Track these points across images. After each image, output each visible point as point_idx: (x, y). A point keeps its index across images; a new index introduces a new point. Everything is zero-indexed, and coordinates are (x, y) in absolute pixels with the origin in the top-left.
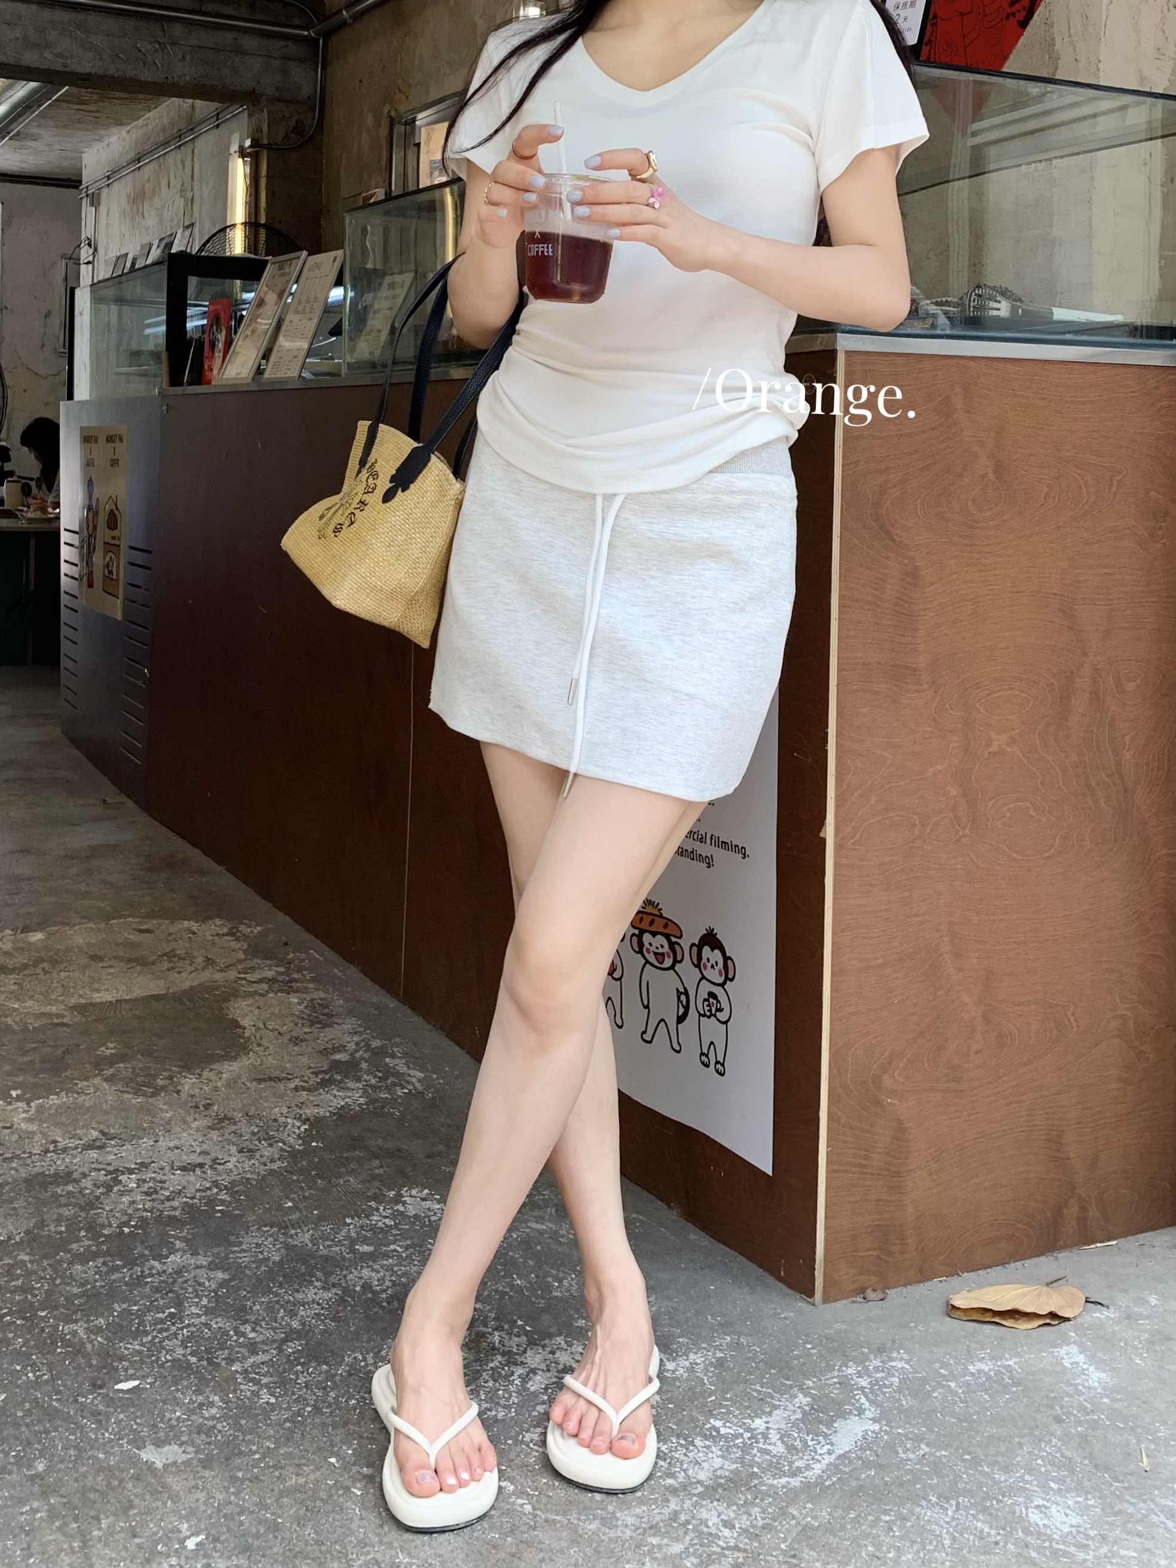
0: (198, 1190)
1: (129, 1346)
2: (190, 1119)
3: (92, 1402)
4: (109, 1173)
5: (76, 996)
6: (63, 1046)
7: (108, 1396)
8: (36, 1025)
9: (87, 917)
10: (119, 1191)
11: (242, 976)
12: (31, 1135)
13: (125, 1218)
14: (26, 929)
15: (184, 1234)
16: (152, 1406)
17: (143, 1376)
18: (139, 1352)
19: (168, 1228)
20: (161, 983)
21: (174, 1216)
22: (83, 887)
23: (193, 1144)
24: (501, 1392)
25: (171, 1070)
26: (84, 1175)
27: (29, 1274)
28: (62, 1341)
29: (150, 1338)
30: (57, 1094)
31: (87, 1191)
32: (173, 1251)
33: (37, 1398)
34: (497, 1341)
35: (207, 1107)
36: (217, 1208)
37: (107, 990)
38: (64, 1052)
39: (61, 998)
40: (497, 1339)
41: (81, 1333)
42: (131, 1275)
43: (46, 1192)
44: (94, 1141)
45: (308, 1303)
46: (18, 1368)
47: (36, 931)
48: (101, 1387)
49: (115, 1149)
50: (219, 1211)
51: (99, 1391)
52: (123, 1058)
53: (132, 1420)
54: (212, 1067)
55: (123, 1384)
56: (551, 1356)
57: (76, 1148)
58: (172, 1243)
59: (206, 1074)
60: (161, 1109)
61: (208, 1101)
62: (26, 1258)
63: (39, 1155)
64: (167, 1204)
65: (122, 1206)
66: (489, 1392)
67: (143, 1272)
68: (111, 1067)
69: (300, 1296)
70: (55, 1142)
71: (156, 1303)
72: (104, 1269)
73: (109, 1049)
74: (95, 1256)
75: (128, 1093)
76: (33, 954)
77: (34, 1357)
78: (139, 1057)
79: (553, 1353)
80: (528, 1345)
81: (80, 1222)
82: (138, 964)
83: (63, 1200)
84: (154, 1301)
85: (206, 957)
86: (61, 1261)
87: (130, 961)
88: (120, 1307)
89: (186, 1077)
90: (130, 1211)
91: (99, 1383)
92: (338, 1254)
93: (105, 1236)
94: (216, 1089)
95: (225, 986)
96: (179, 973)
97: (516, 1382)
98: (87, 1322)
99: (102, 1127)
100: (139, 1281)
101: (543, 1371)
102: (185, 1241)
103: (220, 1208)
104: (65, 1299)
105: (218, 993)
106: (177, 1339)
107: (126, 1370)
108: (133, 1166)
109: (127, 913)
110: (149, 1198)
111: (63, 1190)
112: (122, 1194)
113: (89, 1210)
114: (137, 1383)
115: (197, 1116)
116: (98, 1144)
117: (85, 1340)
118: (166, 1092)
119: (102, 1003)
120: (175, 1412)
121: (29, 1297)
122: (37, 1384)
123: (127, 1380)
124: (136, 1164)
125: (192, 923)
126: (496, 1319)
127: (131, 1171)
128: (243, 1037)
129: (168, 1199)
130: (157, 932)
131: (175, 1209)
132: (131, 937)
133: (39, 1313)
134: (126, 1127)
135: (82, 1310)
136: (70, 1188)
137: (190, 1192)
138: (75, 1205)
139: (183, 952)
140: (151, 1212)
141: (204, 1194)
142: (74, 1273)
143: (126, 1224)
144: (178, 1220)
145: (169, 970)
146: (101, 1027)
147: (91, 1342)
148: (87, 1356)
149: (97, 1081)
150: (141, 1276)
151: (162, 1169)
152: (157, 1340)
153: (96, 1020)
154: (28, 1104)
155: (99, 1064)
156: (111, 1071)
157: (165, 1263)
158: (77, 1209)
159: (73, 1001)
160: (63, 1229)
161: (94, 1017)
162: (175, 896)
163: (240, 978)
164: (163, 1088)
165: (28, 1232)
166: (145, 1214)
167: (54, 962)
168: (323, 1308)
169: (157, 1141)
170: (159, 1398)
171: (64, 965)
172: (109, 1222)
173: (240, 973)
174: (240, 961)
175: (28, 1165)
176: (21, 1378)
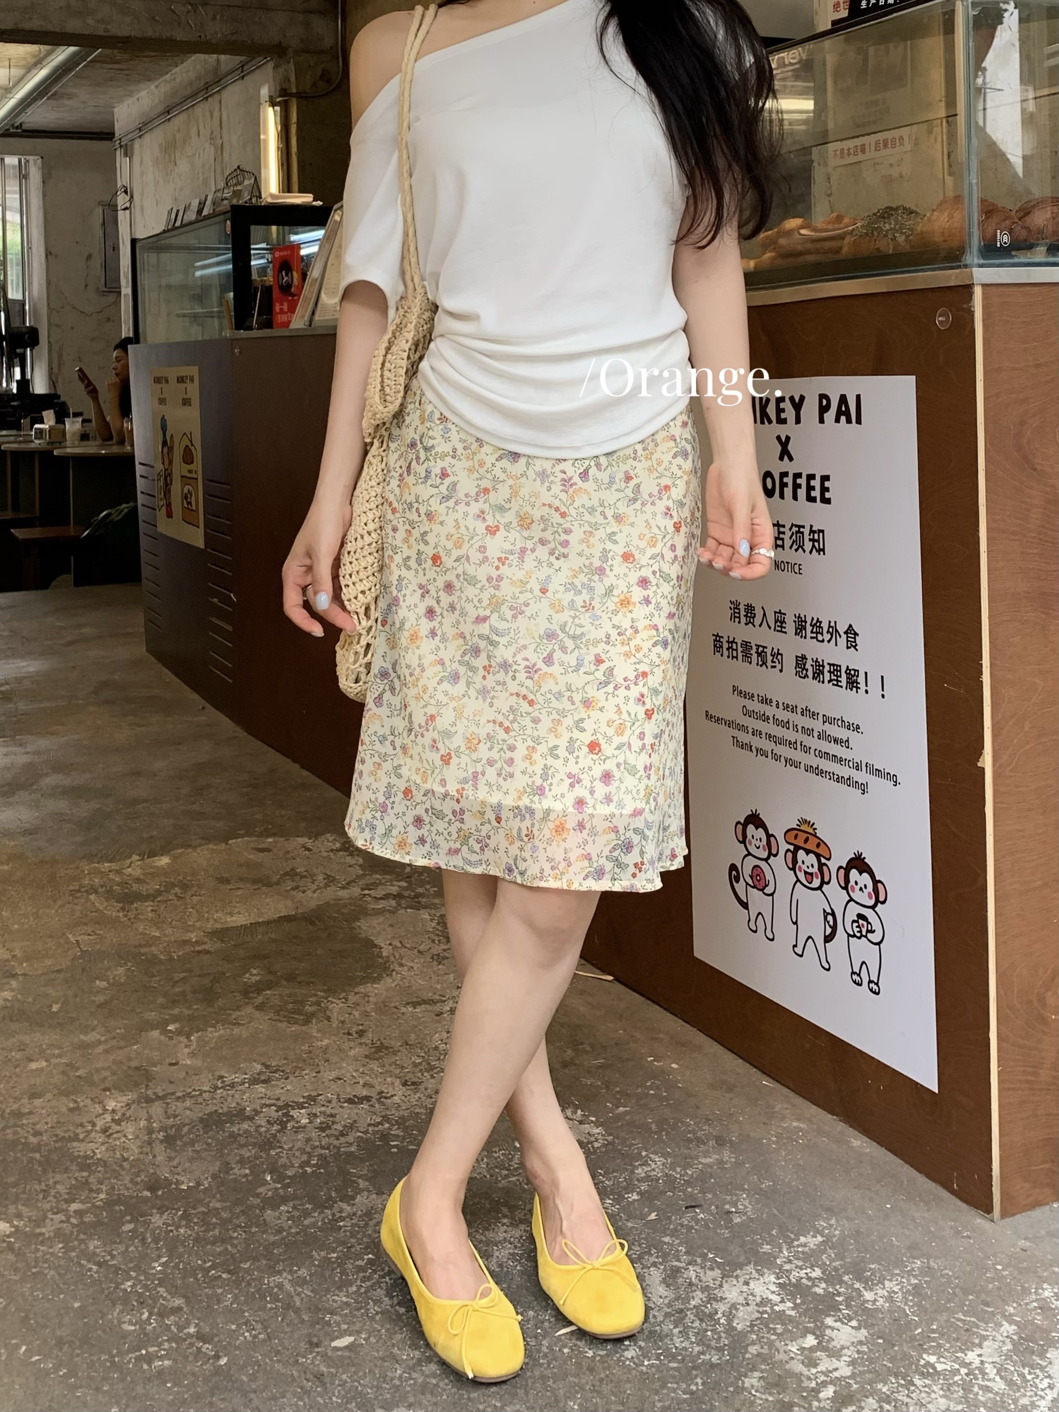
0: (370, 1125)
1: (336, 1298)
2: (345, 1046)
3: (313, 1363)
4: (279, 1109)
5: (212, 921)
6: (209, 974)
7: (326, 1355)
8: (180, 953)
9: (208, 839)
10: (293, 1127)
11: (367, 892)
12: (197, 1072)
13: (305, 1158)
14: (152, 854)
15: (365, 1172)
16: (372, 1364)
17: (357, 1331)
18: (347, 1304)
19: (348, 1166)
20: (289, 903)
21: (352, 1152)
22: (196, 807)
23: (354, 1074)
24: (709, 1333)
25: (316, 995)
26: (257, 1112)
27: (224, 1222)
28: (270, 1295)
29: (354, 1289)
30: (213, 1026)
31: (263, 1129)
32: (361, 1191)
33: (257, 1361)
34: (694, 1277)
35: (361, 1033)
36: (392, 1143)
37: (239, 913)
38: (211, 981)
39: (198, 924)
40: (692, 1274)
41: (288, 1286)
42: (323, 1220)
43: (224, 1132)
44: (258, 1074)
45: (500, 1242)
46: (234, 1327)
47: (162, 855)
48: (317, 1345)
49: (279, 1083)
50: (394, 1146)
51: (316, 1350)
52: (270, 985)
53: (356, 1381)
54: (356, 990)
55: (338, 1341)
56: (745, 1287)
57: (244, 1083)
58: (355, 1182)
59: (352, 998)
60: (316, 1037)
61: (360, 1027)
62: (218, 1205)
63: (209, 1092)
64: (343, 1140)
65: (299, 1145)
66: (698, 1333)
67: (334, 1215)
68: (259, 994)
69: (490, 1235)
70: (221, 1077)
71: (353, 1250)
72: (297, 1213)
73: (254, 976)
74: (284, 1200)
75: (280, 1021)
76: (163, 879)
77: (246, 1314)
78: (284, 983)
79: (747, 1283)
80: (722, 1278)
81: (263, 1163)
82: (263, 886)
83: (242, 1140)
84: (350, 1247)
85: (326, 874)
86: (253, 1207)
87: (255, 882)
88: (319, 1255)
89: (333, 1003)
90: (308, 1149)
91: (315, 1340)
92: (517, 1186)
93: (289, 1177)
94: (366, 1014)
95: (350, 904)
96: (304, 892)
97: (722, 1321)
98: (291, 1272)
99: (263, 1060)
100: (332, 1226)
101: (743, 1305)
102: (368, 1180)
103: (395, 1143)
104: (265, 1248)
105: (345, 911)
106: (380, 1287)
107: (338, 1324)
108: (302, 1100)
109: (243, 832)
110: (324, 1135)
111: (239, 1130)
112: (298, 1129)
113: (269, 1150)
114: (351, 1339)
115: (352, 1044)
116: (263, 1078)
117: (293, 1294)
118: (317, 1018)
119: (237, 927)
120: (396, 1369)
121: (229, 1247)
122: (254, 1345)
123: (341, 1336)
124: (304, 1097)
125: (306, 840)
126: (687, 1253)
127: (301, 1106)
128: (381, 957)
129: (342, 1134)
130: (275, 851)
131: (351, 1144)
132: (251, 857)
133: (242, 1265)
134: (285, 1059)
135: (283, 1261)
136: (245, 1126)
137: (362, 1126)
138: (254, 1145)
139: (303, 869)
140: (328, 1148)
141: (376, 1129)
142: (268, 1219)
143: (307, 1163)
144: (356, 1157)
145: (293, 889)
146: (242, 952)
147: (298, 1294)
148: (297, 1311)
149: (249, 1009)
150: (333, 1220)
151: (330, 1102)
152: (363, 1290)
153: (235, 945)
154: (188, 1038)
155: (248, 992)
156: (260, 999)
157: (353, 1205)
158: (257, 1149)
159: (209, 926)
160: (247, 1171)
161: (233, 943)
162: (284, 812)
163: (365, 895)
164: (313, 1014)
165: (214, 1177)
166: (323, 1151)
167: (185, 887)
168: (516, 1247)
169: (319, 1072)
170: (376, 1355)
171: (195, 889)
172: (290, 1162)
173: (362, 890)
174: (359, 877)
175: (201, 1104)
176: (238, 1339)
